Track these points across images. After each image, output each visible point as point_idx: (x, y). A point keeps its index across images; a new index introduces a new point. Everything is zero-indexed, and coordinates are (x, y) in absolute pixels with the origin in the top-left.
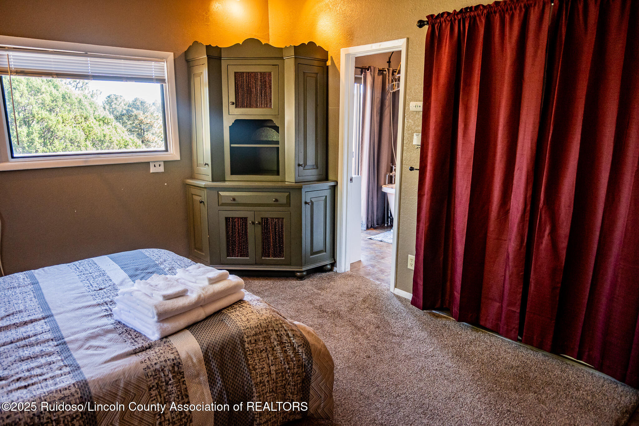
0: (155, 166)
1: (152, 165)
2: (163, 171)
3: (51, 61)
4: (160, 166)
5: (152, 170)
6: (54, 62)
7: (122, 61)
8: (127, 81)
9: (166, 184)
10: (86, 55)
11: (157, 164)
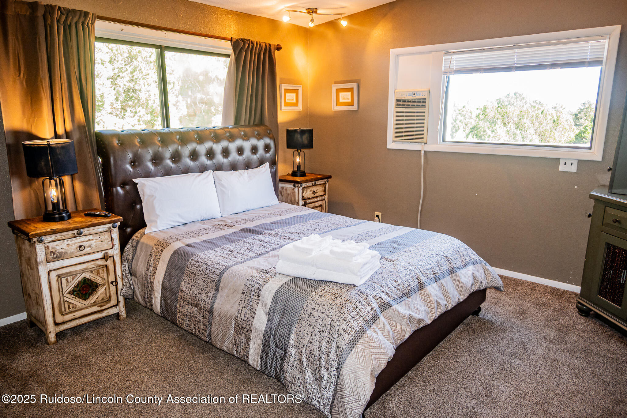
0: (565, 164)
1: (562, 163)
2: (576, 171)
3: (483, 61)
4: (572, 165)
5: (562, 168)
6: (485, 58)
7: (551, 47)
8: (551, 69)
9: (576, 187)
10: (515, 46)
11: (569, 163)
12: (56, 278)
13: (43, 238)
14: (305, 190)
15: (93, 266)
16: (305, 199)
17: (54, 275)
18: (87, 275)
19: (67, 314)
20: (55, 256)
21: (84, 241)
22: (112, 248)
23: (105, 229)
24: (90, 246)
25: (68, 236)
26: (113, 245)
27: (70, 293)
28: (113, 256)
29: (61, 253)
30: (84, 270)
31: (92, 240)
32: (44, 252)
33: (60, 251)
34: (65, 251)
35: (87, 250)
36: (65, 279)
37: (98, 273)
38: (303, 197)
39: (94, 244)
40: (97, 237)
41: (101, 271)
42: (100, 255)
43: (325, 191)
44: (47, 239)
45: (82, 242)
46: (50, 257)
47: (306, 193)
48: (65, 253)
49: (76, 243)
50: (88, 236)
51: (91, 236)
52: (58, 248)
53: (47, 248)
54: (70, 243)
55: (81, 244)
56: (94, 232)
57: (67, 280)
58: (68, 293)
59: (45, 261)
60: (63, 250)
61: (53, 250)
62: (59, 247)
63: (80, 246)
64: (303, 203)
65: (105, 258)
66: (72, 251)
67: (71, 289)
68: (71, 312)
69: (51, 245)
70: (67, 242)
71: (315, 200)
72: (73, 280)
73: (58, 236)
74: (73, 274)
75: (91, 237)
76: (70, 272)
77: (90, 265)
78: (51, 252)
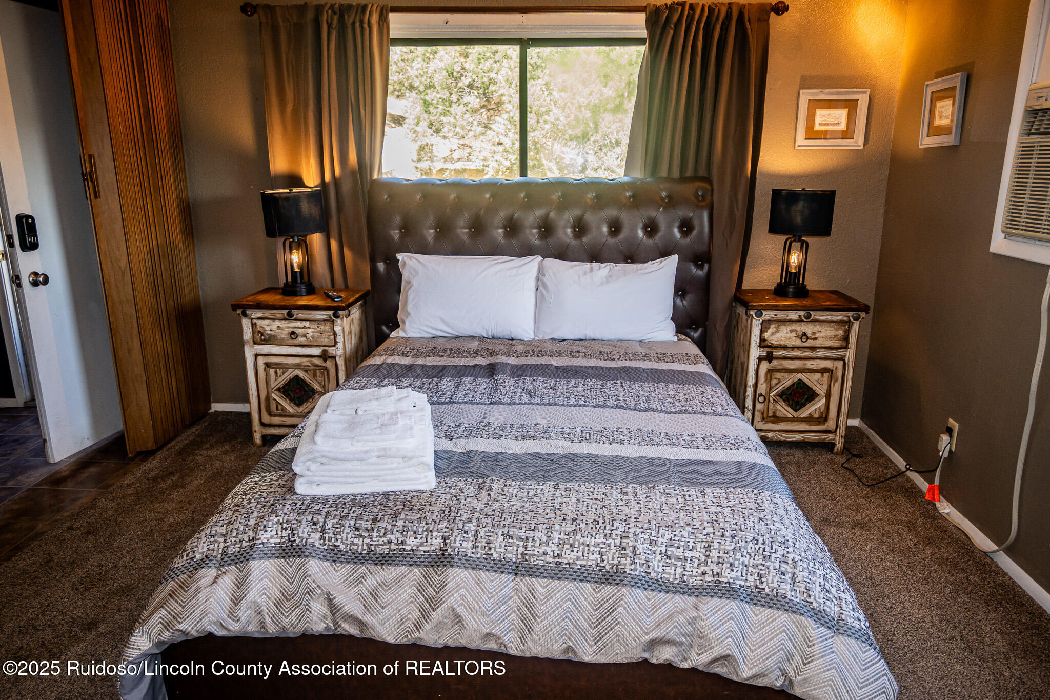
12: (264, 366)
13: (248, 312)
14: (772, 326)
15: (309, 364)
16: (770, 346)
17: (261, 361)
18: (302, 374)
19: (275, 416)
20: (263, 338)
21: (299, 328)
22: (334, 346)
23: (325, 317)
24: (305, 336)
25: (279, 316)
26: (336, 342)
27: (279, 390)
28: (334, 358)
29: (270, 336)
30: (298, 366)
31: (309, 328)
32: (251, 330)
33: (269, 332)
34: (276, 334)
35: (301, 340)
36: (274, 370)
37: (315, 376)
38: (762, 340)
39: (311, 334)
40: (314, 326)
41: (318, 374)
42: (317, 351)
43: (846, 339)
44: (256, 314)
45: (295, 328)
46: (258, 338)
47: (773, 334)
48: (275, 337)
49: (289, 327)
50: (304, 322)
51: (308, 322)
52: (267, 328)
53: (254, 325)
54: (281, 326)
55: (294, 330)
56: (310, 317)
57: (276, 372)
58: (276, 390)
59: (251, 341)
60: (272, 333)
61: (262, 330)
62: (270, 327)
63: (293, 333)
64: (765, 354)
65: (325, 356)
66: (283, 336)
67: (280, 385)
68: (280, 416)
69: (259, 322)
70: (277, 323)
71: (808, 354)
72: (283, 374)
73: (268, 313)
74: (285, 368)
75: (307, 324)
76: (280, 364)
77: (305, 361)
78: (259, 332)
